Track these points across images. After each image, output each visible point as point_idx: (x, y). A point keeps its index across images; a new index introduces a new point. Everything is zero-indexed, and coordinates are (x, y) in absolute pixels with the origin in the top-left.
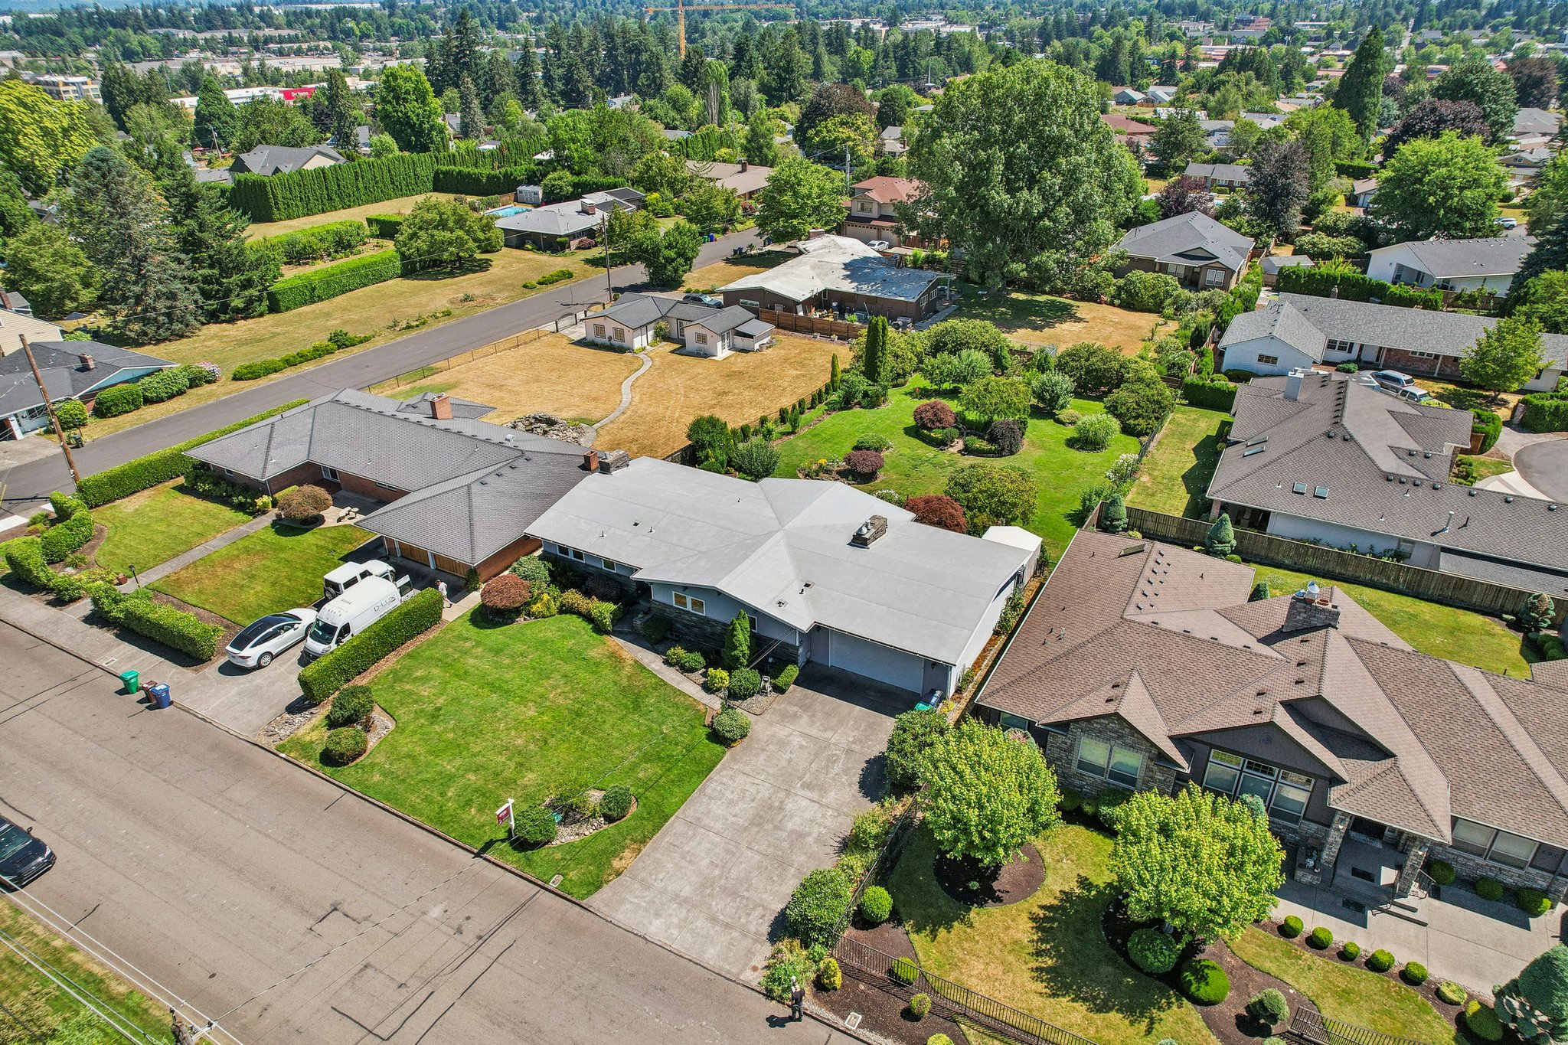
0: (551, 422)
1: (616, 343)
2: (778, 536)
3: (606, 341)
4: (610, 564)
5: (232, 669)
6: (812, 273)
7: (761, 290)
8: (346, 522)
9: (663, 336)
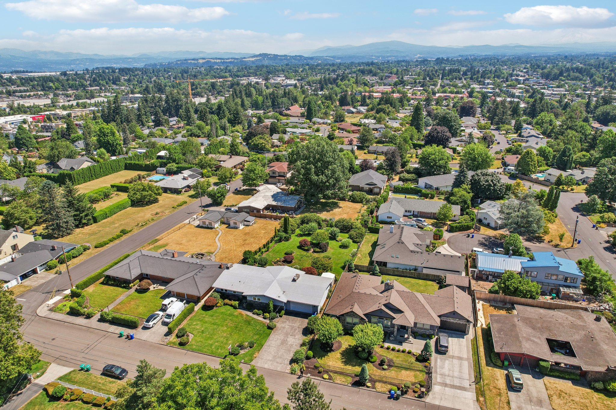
0: (203, 255)
1: (210, 226)
2: (275, 281)
3: (206, 226)
4: (235, 292)
5: (145, 328)
6: (263, 199)
7: (249, 207)
8: (156, 288)
9: (223, 223)
